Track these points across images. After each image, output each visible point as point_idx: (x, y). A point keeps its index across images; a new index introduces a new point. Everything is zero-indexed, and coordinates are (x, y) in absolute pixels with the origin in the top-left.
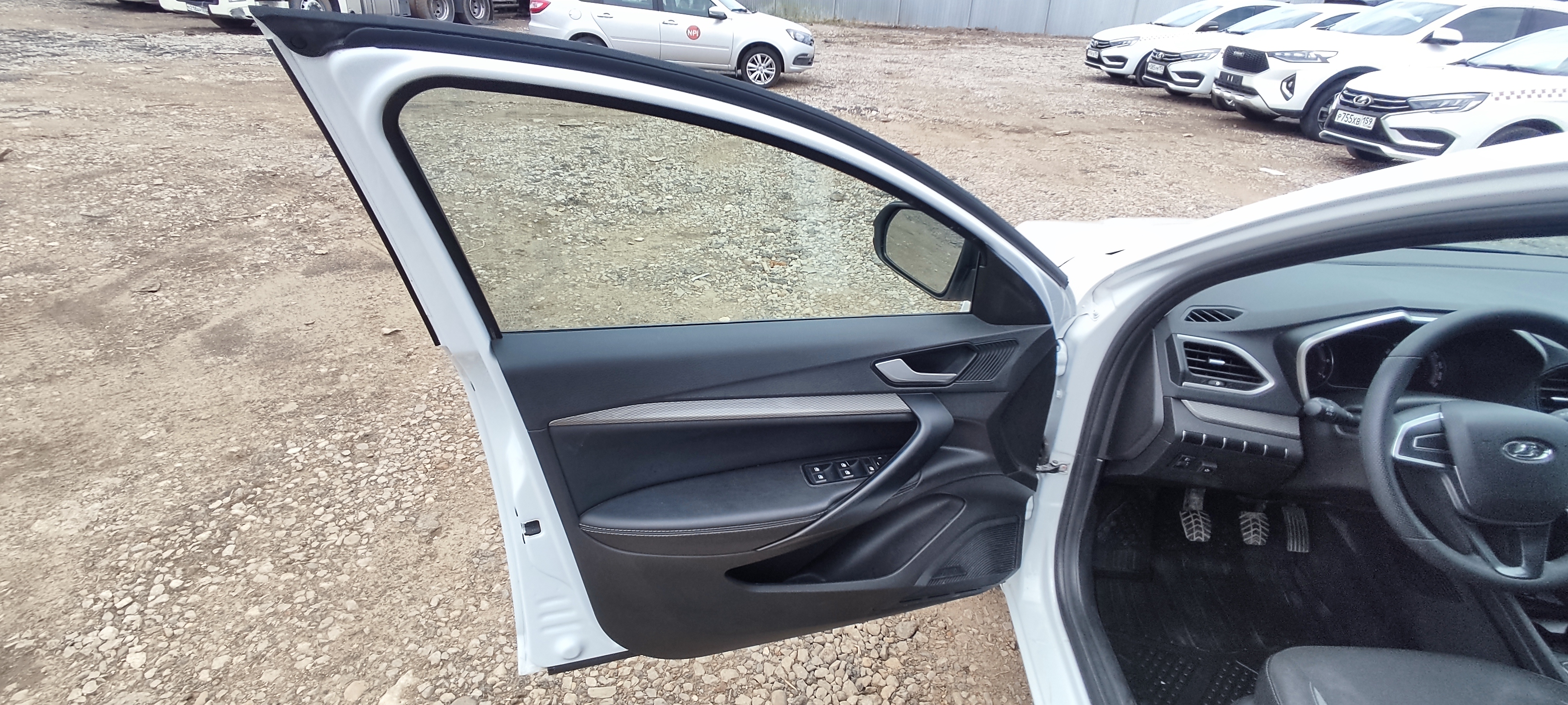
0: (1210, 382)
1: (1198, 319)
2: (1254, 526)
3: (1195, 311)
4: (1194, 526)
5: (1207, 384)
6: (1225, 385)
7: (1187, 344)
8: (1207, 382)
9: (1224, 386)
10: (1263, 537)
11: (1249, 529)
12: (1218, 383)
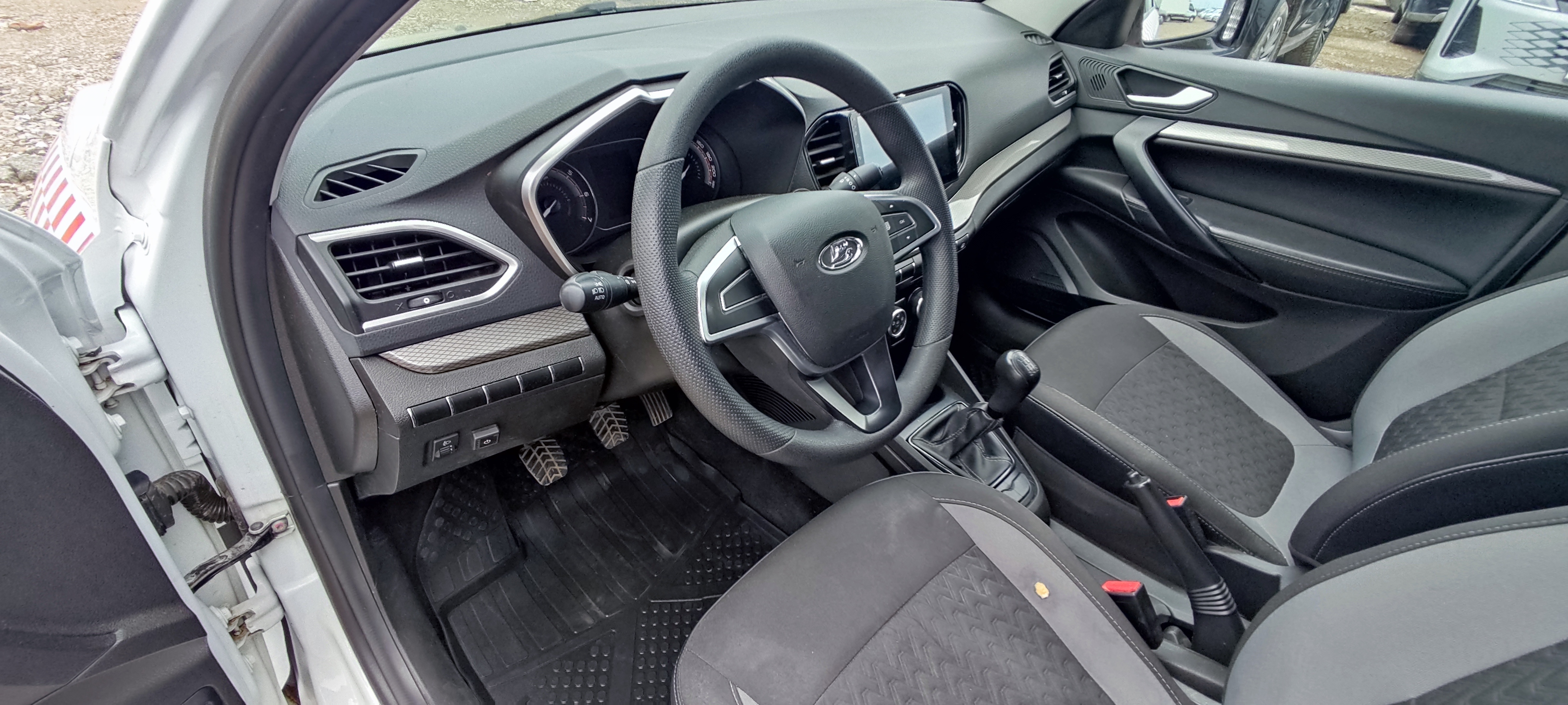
0: (413, 303)
1: (343, 192)
2: (609, 424)
3: (332, 175)
4: (543, 465)
5: (410, 309)
6: (441, 297)
7: (337, 248)
8: (407, 306)
9: (441, 301)
10: (623, 430)
11: (605, 431)
12: (427, 300)
